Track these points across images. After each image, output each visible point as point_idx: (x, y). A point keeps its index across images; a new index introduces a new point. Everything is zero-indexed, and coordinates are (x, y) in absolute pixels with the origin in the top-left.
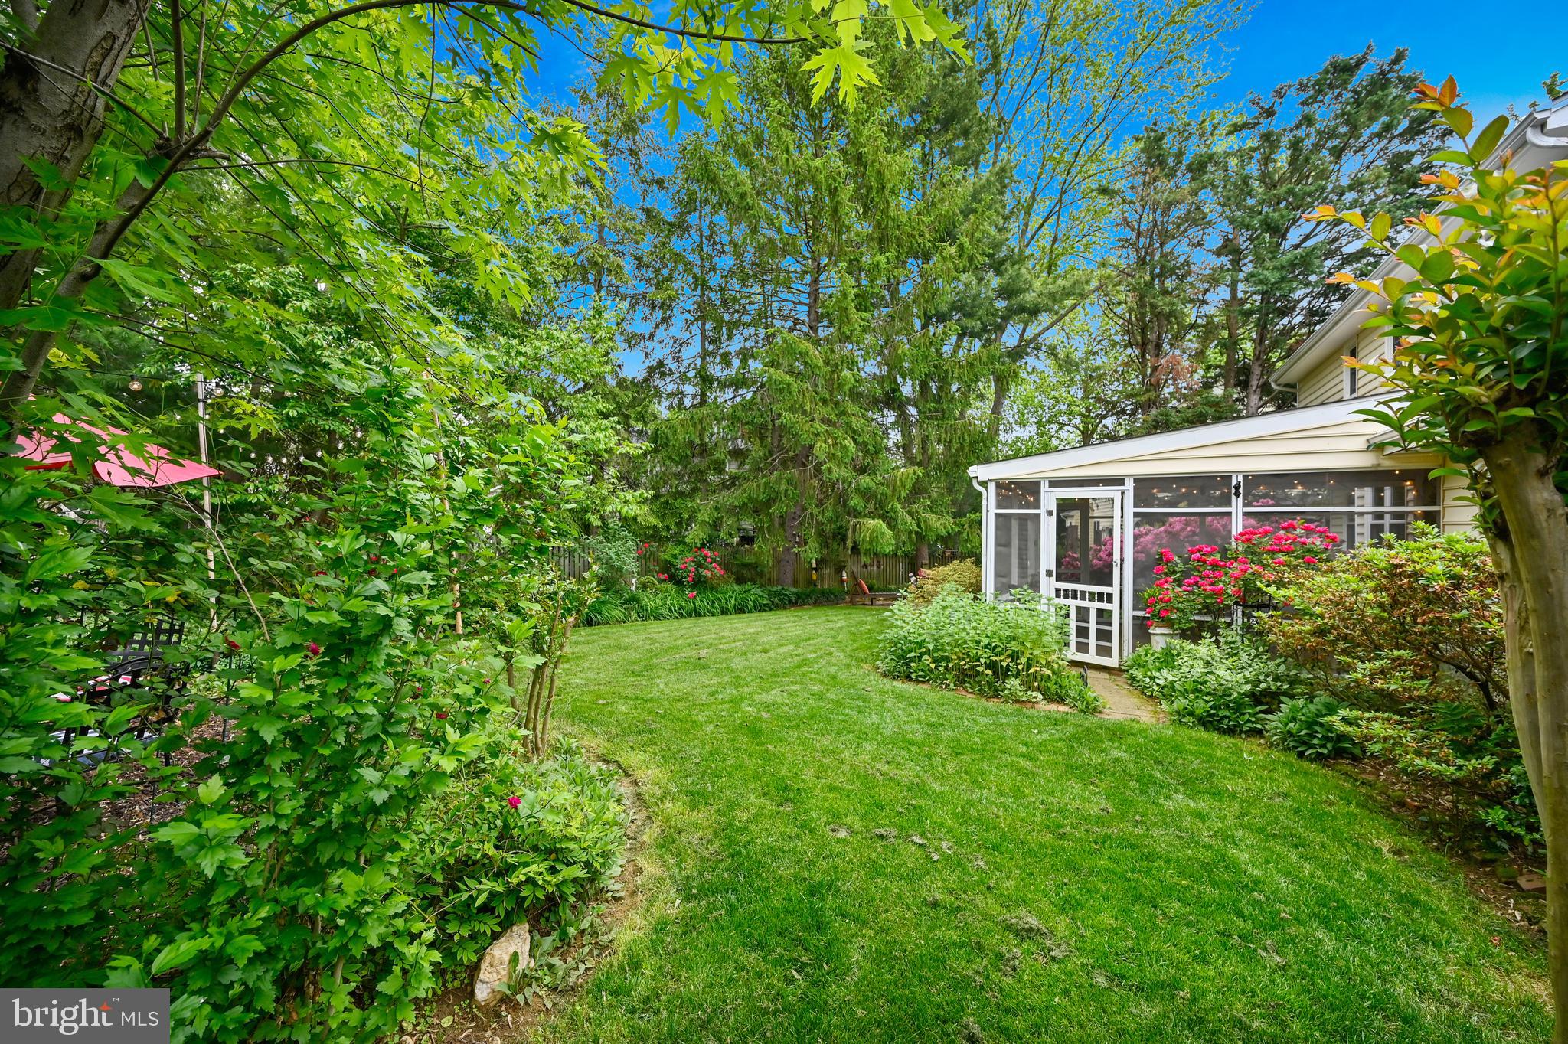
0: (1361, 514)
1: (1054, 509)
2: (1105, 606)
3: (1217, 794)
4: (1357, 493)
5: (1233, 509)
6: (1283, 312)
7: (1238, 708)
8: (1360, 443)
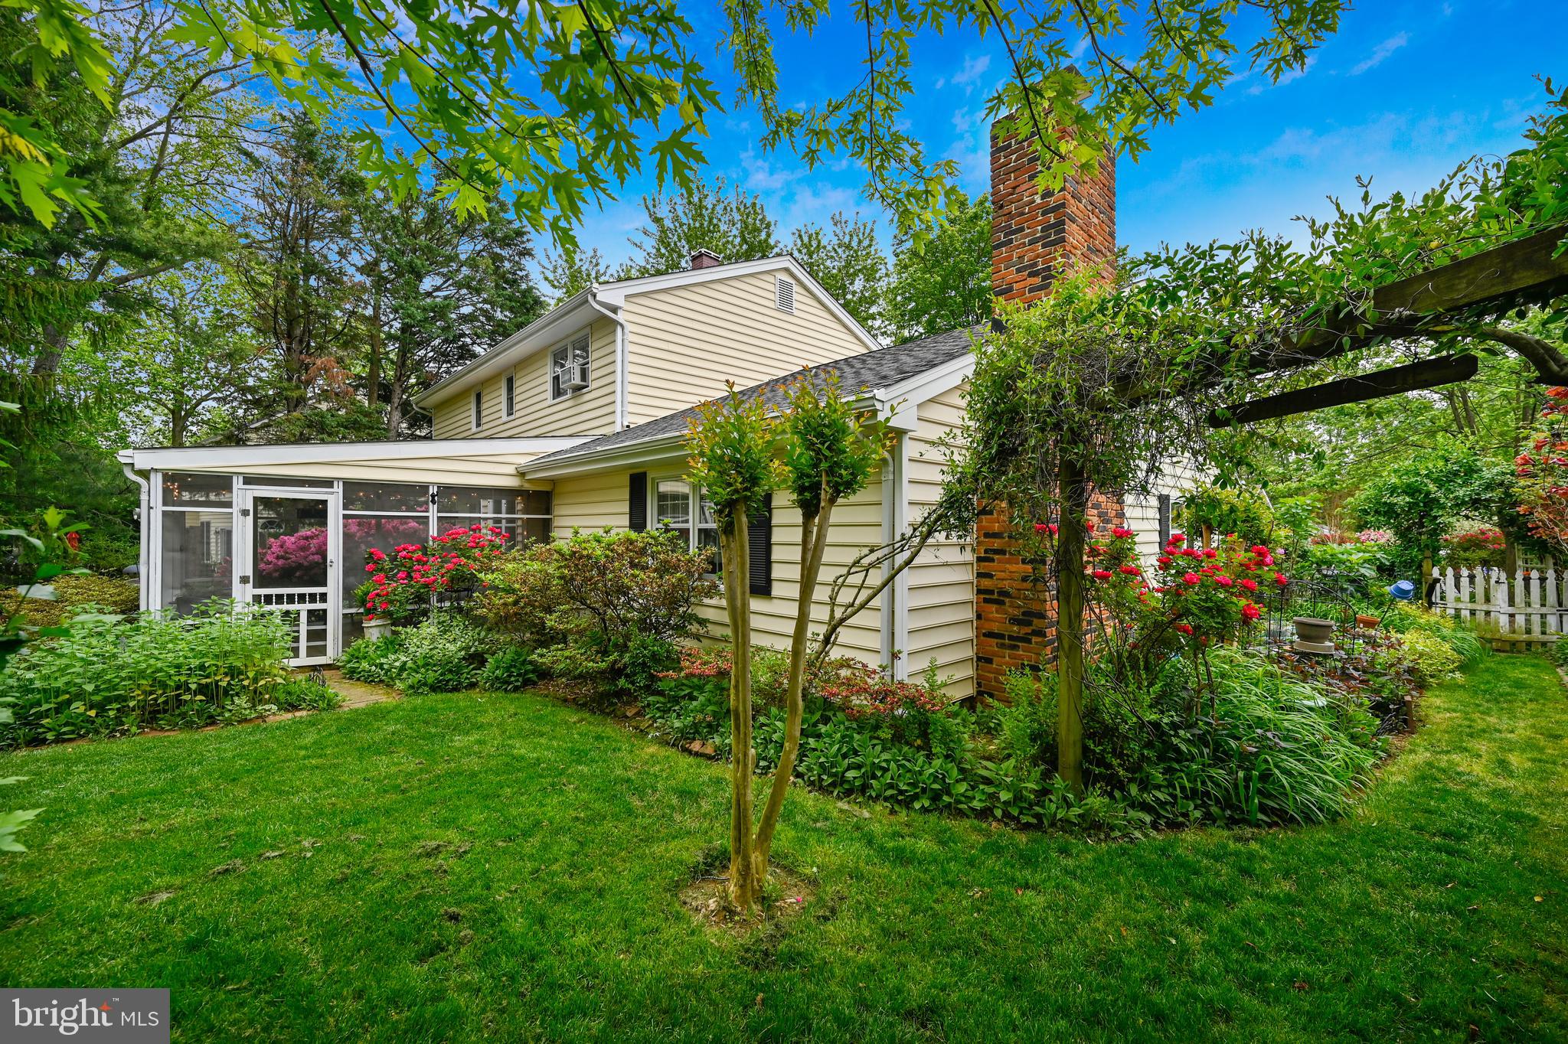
0: (486, 519)
1: (250, 507)
2: (318, 606)
3: (480, 727)
4: (483, 503)
5: (429, 514)
6: (419, 345)
7: (457, 671)
8: (511, 470)
